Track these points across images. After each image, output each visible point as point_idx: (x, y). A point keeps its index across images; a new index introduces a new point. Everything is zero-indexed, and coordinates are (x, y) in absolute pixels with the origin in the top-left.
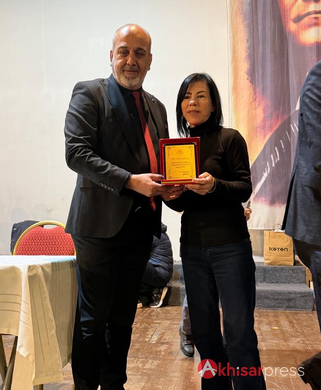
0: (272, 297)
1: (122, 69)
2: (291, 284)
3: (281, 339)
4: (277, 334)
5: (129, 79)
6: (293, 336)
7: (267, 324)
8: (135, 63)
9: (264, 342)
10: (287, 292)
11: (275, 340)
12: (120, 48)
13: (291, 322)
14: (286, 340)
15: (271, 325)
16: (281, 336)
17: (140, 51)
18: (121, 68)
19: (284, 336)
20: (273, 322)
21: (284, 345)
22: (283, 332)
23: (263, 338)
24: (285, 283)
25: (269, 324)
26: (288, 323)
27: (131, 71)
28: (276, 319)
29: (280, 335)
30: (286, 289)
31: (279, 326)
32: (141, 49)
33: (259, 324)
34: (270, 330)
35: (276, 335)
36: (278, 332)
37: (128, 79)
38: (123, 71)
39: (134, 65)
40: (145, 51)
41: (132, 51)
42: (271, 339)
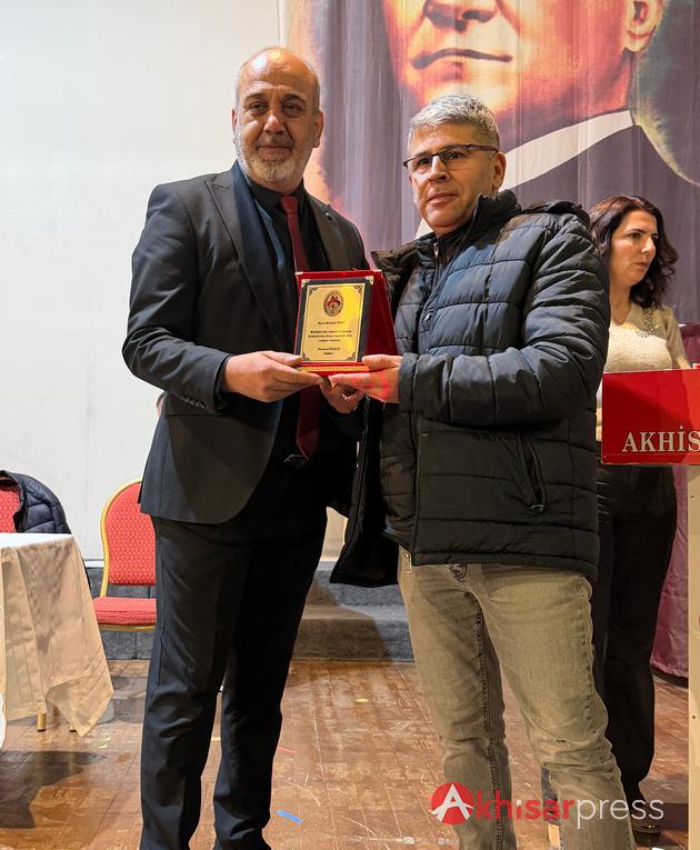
0: (355, 635)
1: (254, 144)
2: (394, 605)
3: (374, 725)
4: (367, 714)
5: (270, 165)
6: (398, 718)
7: (346, 693)
8: (284, 129)
9: (340, 732)
10: (385, 624)
11: (360, 727)
12: (248, 98)
13: (392, 687)
14: (382, 726)
15: (353, 695)
16: (372, 718)
17: (294, 102)
18: (253, 142)
19: (380, 718)
20: (357, 688)
21: (380, 737)
22: (377, 711)
23: (338, 724)
24: (381, 605)
25: (350, 692)
26: (387, 689)
27: (274, 146)
28: (364, 681)
29: (371, 716)
30: (383, 618)
31: (370, 696)
32: (296, 97)
33: (329, 694)
34: (352, 705)
35: (362, 716)
36: (369, 710)
37: (268, 163)
38: (257, 148)
39: (280, 133)
40: (303, 101)
41: (276, 103)
42: (354, 725)
